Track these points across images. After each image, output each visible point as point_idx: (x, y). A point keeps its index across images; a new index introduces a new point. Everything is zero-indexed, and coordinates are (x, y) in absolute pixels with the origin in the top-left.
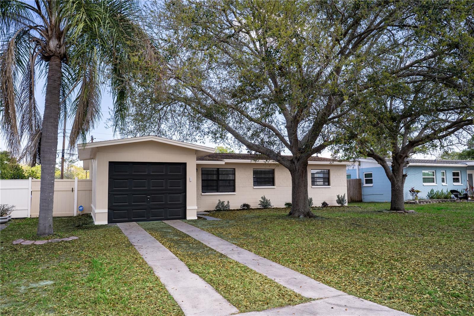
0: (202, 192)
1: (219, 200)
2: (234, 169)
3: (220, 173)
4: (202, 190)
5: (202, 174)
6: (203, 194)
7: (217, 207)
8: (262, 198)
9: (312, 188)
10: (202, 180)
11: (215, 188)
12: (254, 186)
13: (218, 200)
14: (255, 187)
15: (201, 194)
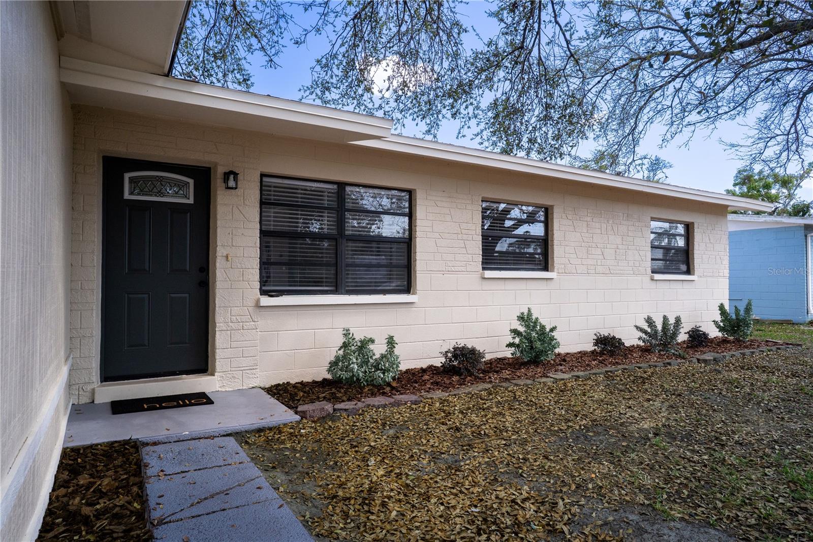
0: (263, 292)
1: (347, 333)
2: (410, 192)
3: (349, 205)
4: (264, 281)
5: (263, 203)
6: (266, 301)
7: (334, 364)
8: (521, 318)
9: (652, 280)
10: (264, 233)
11: (324, 272)
12: (484, 269)
13: (341, 332)
14: (489, 274)
15: (258, 301)
